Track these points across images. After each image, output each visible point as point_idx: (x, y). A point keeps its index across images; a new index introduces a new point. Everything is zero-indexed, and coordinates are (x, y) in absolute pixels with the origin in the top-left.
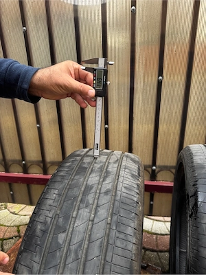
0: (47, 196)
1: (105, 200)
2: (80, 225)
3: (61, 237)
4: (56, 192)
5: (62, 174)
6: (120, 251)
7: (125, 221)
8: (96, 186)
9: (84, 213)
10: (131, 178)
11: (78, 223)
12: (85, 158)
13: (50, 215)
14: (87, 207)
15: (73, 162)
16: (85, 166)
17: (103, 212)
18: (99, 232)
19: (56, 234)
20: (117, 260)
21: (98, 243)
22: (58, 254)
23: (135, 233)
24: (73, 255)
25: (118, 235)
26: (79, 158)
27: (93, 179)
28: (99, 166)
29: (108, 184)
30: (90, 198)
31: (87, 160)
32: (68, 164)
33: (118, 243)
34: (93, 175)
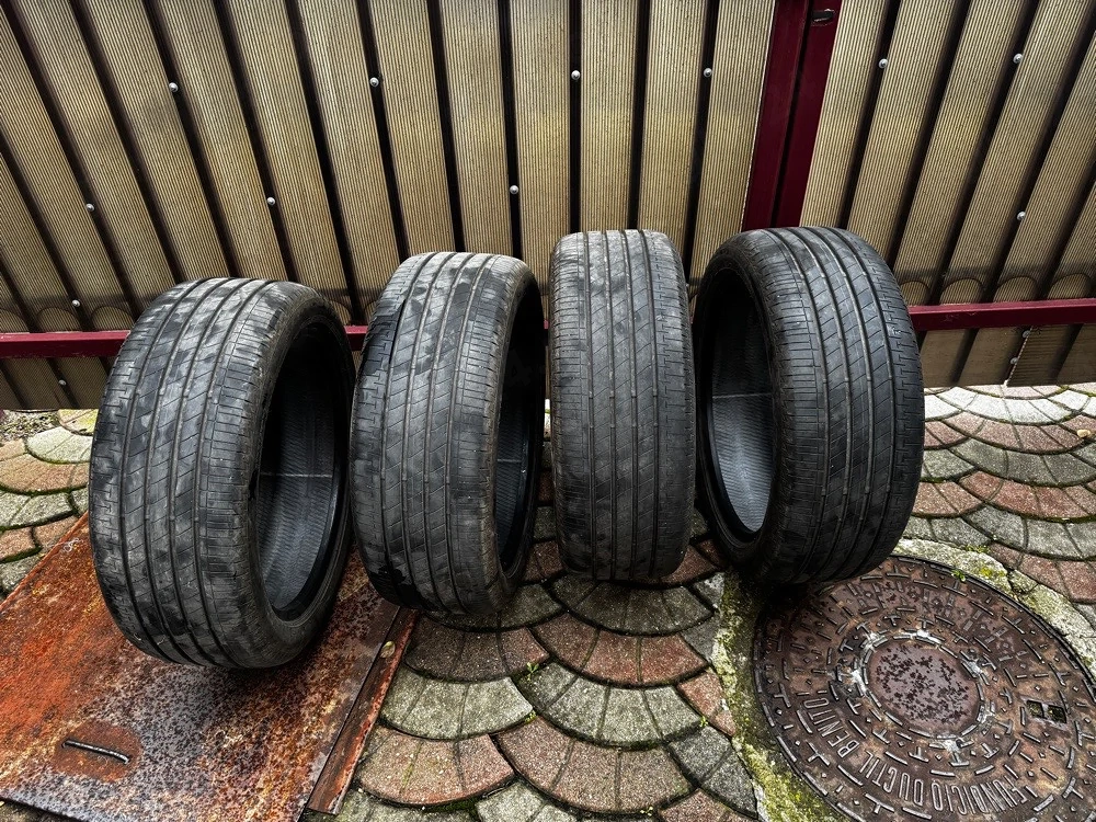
0: (119, 372)
1: (204, 369)
2: (168, 404)
3: (146, 420)
4: (132, 364)
5: (140, 337)
6: (223, 427)
7: (231, 392)
8: (193, 351)
9: (176, 388)
10: (251, 333)
11: (166, 401)
12: (180, 306)
13: (127, 396)
14: (178, 380)
15: (158, 314)
16: (179, 320)
17: (201, 385)
18: (194, 409)
19: (138, 418)
20: (219, 436)
21: (195, 420)
22: (144, 438)
23: (245, 406)
24: (163, 438)
25: (220, 409)
26: (168, 306)
27: (189, 341)
28: (202, 319)
29: (211, 347)
30: (184, 369)
31: (184, 308)
32: (149, 320)
33: (221, 418)
34: (190, 335)
